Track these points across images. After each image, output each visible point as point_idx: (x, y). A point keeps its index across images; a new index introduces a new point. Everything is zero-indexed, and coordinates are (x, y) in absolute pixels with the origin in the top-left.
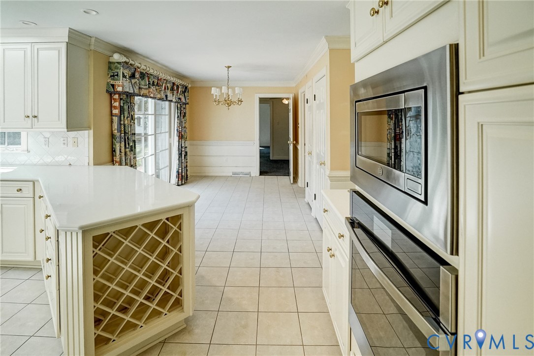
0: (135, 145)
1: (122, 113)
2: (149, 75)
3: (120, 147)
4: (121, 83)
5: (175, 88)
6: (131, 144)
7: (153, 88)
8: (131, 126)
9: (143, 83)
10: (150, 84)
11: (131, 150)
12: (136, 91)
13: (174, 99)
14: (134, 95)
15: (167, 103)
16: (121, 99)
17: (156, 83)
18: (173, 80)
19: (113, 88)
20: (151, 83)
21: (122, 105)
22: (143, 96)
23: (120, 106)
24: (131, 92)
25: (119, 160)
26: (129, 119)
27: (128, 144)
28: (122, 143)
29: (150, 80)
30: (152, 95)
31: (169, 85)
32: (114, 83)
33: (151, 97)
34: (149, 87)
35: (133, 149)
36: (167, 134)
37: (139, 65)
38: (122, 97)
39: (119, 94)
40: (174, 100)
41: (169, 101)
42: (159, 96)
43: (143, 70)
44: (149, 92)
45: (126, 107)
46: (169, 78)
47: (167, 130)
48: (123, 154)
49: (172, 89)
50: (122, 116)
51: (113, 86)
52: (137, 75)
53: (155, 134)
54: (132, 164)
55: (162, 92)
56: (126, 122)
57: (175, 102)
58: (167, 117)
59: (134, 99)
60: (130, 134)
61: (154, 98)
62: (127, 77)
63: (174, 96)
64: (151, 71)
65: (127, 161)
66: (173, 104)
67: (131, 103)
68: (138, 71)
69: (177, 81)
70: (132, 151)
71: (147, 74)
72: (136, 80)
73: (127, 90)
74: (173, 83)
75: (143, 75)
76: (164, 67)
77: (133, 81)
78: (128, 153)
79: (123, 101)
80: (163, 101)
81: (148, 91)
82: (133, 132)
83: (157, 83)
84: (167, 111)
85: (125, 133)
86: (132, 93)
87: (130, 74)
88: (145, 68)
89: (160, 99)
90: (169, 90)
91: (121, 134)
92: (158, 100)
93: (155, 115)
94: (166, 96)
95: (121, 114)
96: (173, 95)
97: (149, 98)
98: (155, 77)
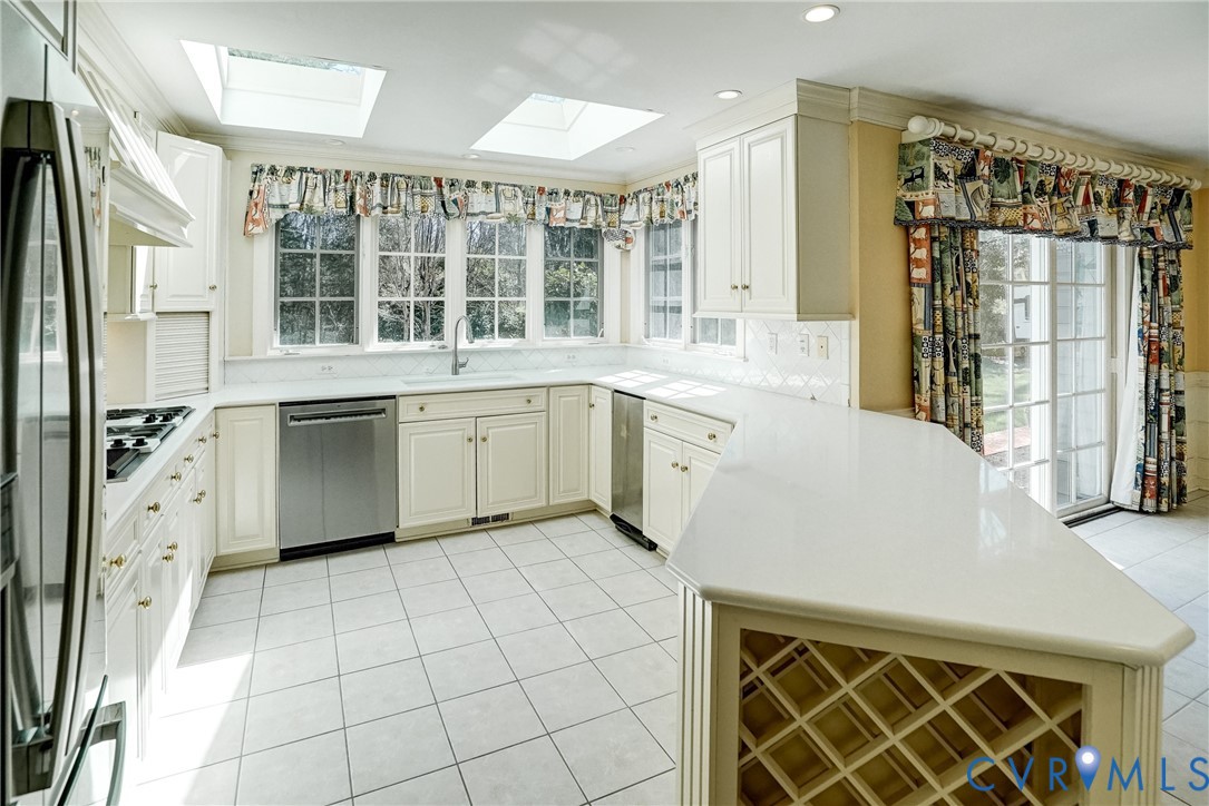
0: (977, 367)
1: (938, 277)
2: (1024, 166)
3: (933, 368)
4: (931, 196)
5: (1131, 196)
6: (965, 364)
7: (1038, 205)
8: (965, 312)
9: (1003, 189)
10: (1029, 190)
11: (966, 382)
12: (981, 213)
13: (1126, 234)
14: (973, 226)
15: (1100, 248)
16: (933, 239)
17: (1049, 188)
18: (1118, 170)
19: (913, 211)
20: (1033, 188)
21: (937, 255)
22: (1004, 228)
23: (933, 258)
24: (963, 218)
25: (928, 403)
26: (958, 293)
27: (957, 364)
28: (937, 358)
29: (1029, 179)
30: (1036, 224)
31: (1101, 190)
32: (913, 199)
33: (1033, 231)
34: (1025, 201)
35: (971, 378)
36: (1102, 347)
37: (991, 141)
38: (937, 234)
39: (929, 225)
40: (1125, 236)
41: (1104, 239)
42: (1062, 225)
43: (1005, 151)
44: (1025, 215)
45: (948, 261)
46: (1101, 166)
47: (1101, 330)
48: (940, 390)
49: (1117, 201)
50: (938, 284)
51: (911, 205)
52: (983, 169)
53: (1054, 341)
54: (968, 420)
55: (1075, 214)
56: (950, 302)
57: (1130, 243)
58: (1101, 295)
59: (976, 237)
60: (961, 335)
61: (1044, 232)
62: (951, 177)
63: (1126, 223)
64: (1033, 153)
65: (950, 411)
66: (1122, 251)
67: (964, 250)
68: (985, 158)
69: (1136, 172)
70: (969, 383)
71: (1020, 162)
72: (980, 183)
73: (951, 213)
74: (1121, 182)
75: (1002, 168)
76: (1083, 137)
77: (970, 187)
78: (955, 387)
79: (941, 243)
80: (1078, 240)
81: (1020, 212)
82: (972, 332)
83: (1057, 185)
84: (1100, 274)
85: (946, 331)
86: (965, 221)
87: (959, 166)
88: (1010, 145)
89: (1066, 235)
90: (1105, 204)
91: (934, 333)
92: (1061, 236)
93: (1054, 284)
94: (1093, 225)
95: (933, 280)
96: (1121, 219)
97: (1024, 232)
98: (1045, 168)
